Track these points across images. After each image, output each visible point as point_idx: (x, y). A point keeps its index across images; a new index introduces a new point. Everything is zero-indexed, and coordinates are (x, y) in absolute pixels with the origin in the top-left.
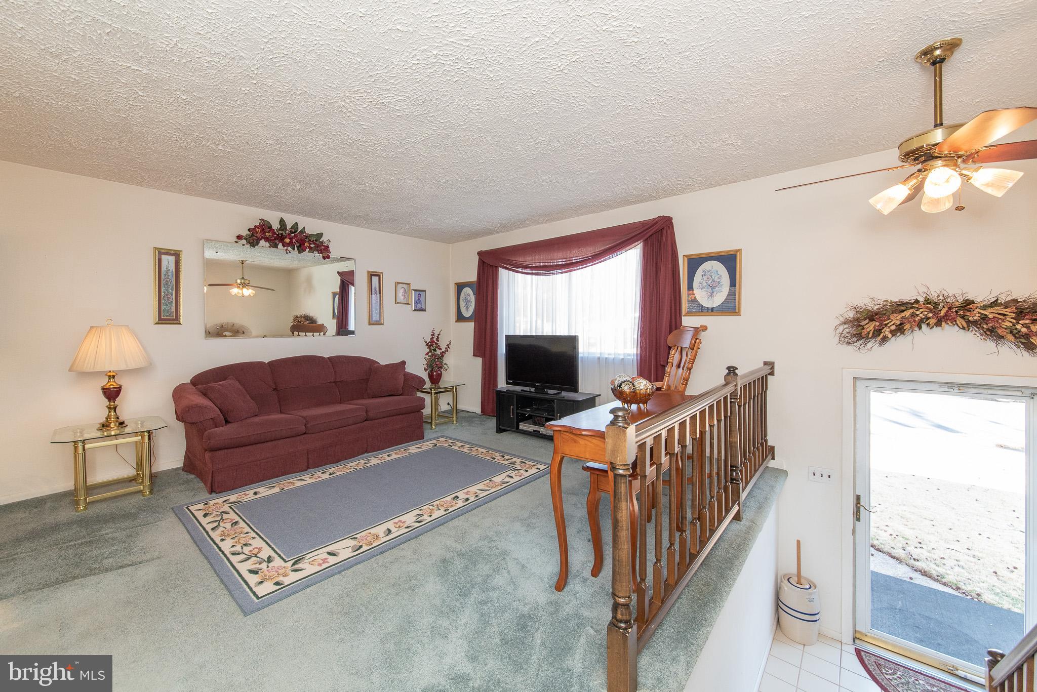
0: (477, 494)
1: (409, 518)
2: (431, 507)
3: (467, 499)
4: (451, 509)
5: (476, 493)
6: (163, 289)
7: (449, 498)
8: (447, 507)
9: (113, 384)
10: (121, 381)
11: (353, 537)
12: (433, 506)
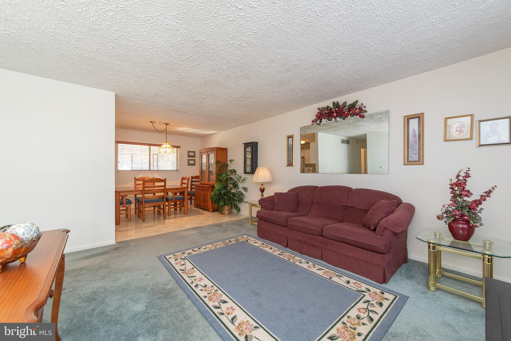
6: (289, 152)
9: (262, 187)
10: (265, 186)
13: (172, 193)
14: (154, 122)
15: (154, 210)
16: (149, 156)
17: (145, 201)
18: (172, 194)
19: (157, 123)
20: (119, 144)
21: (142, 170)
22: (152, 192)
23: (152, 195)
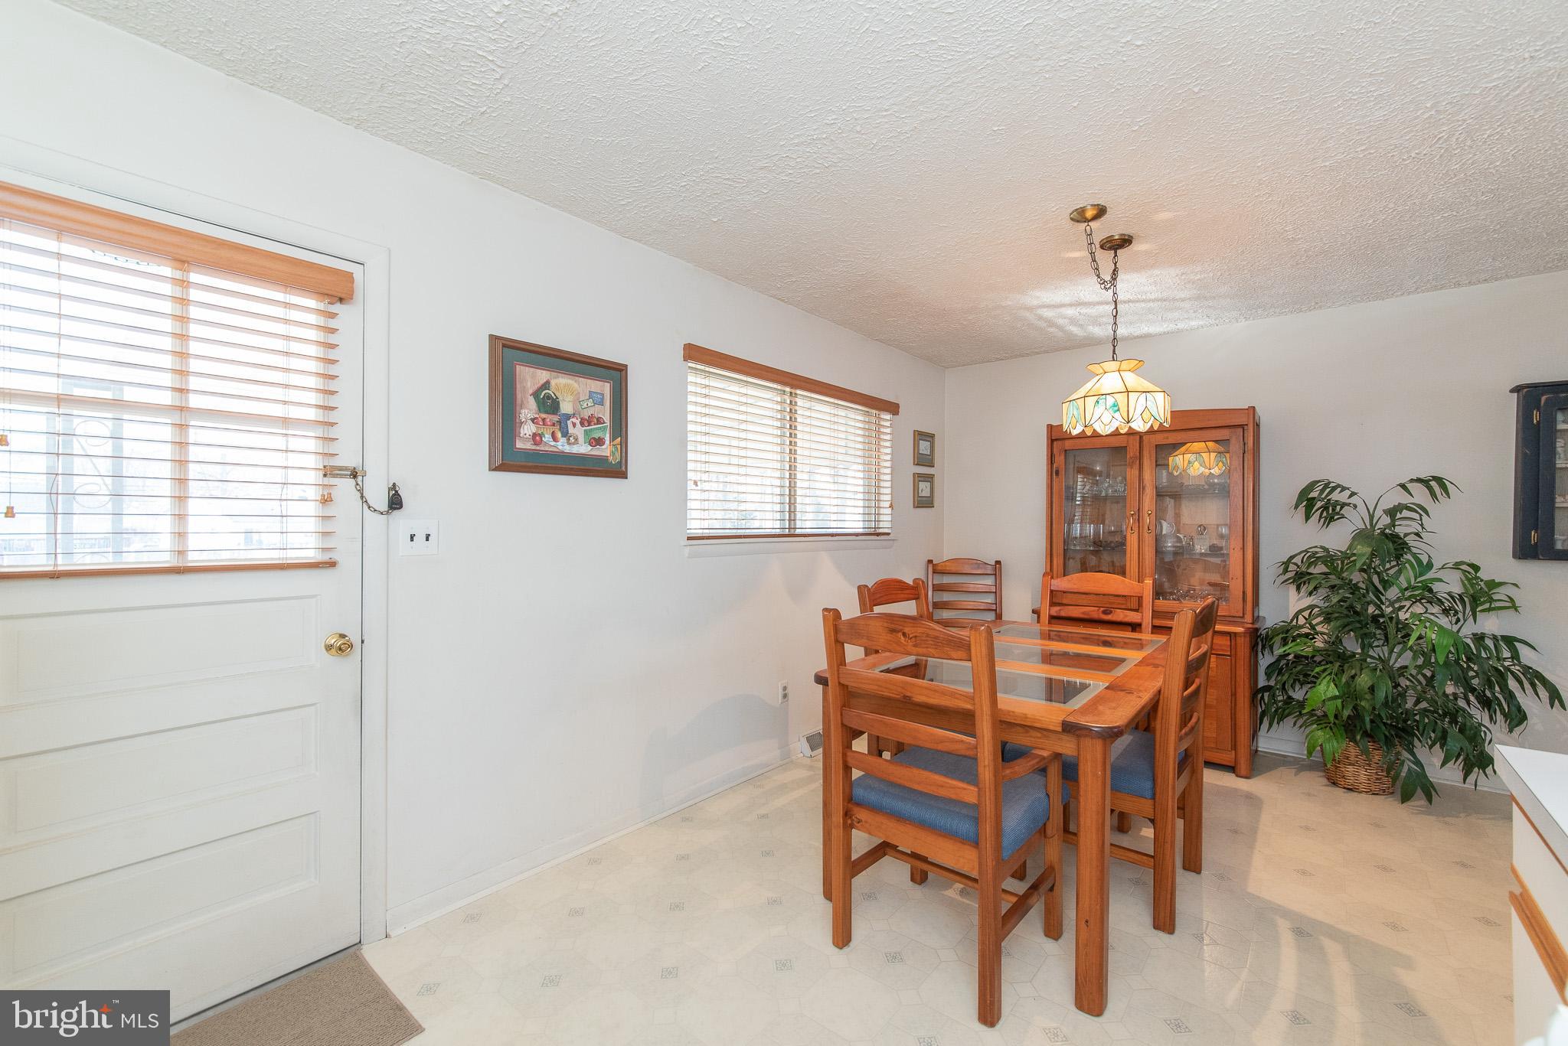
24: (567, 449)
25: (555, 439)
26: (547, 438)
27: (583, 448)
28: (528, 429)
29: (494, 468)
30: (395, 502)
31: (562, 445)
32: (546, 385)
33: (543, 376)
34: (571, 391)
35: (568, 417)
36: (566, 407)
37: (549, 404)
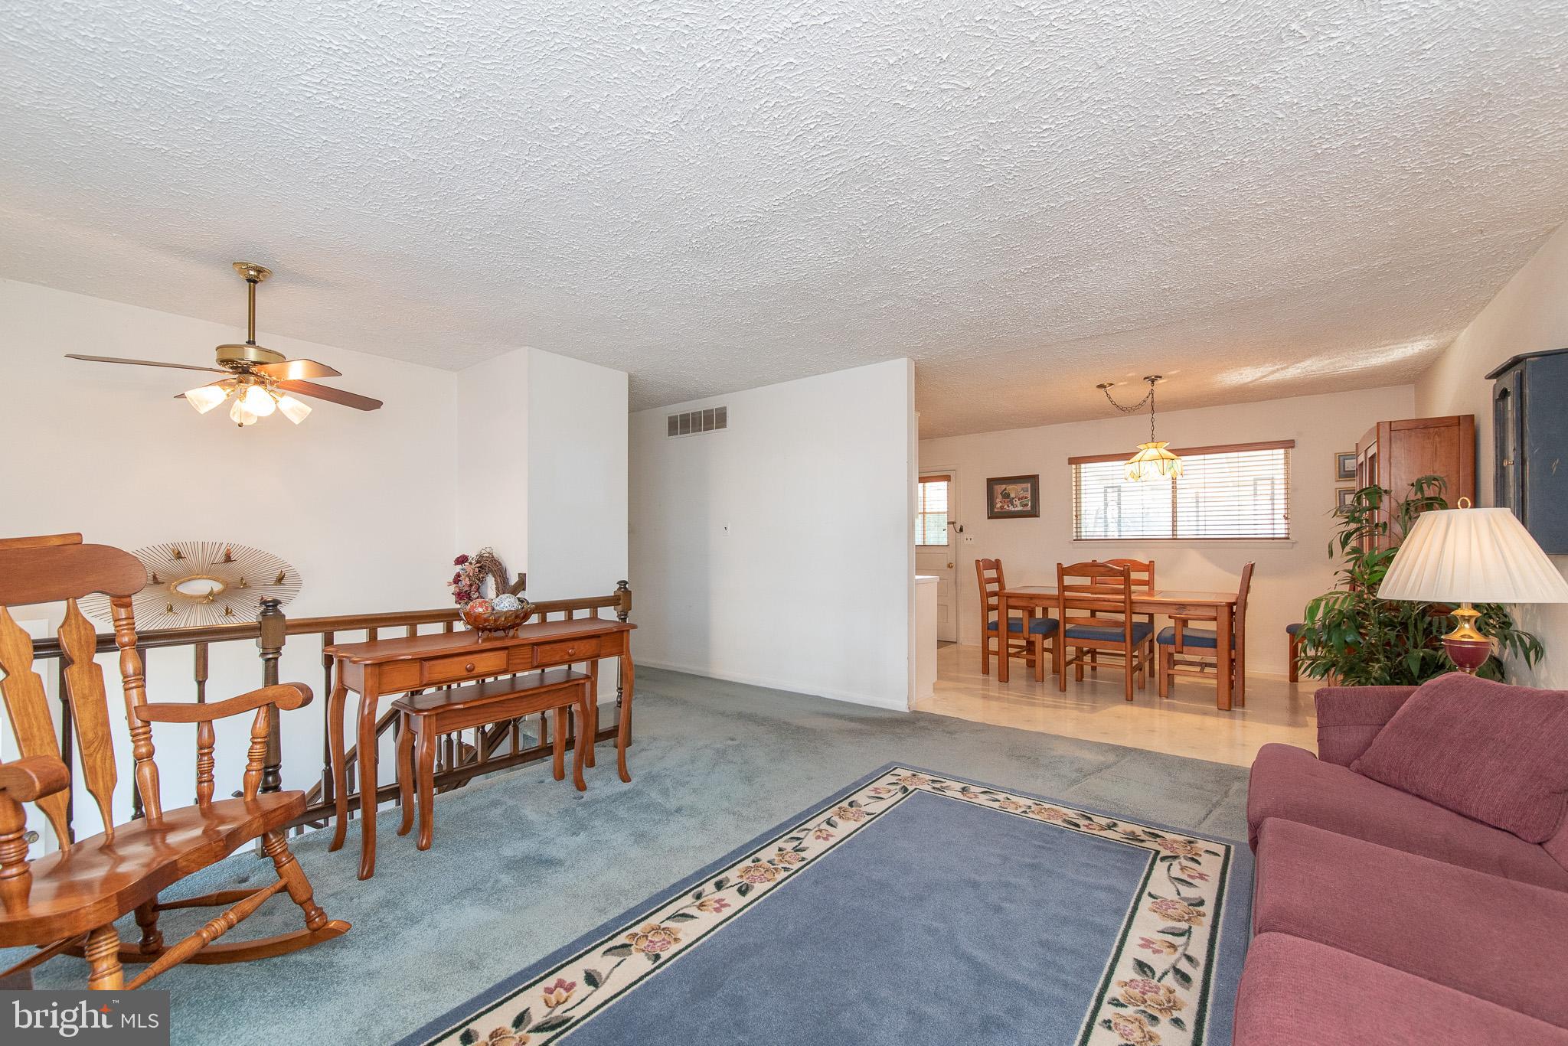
0: (698, 903)
1: (814, 846)
2: (787, 865)
3: (719, 886)
4: (748, 863)
5: (701, 906)
7: (759, 888)
8: (756, 868)
11: (874, 816)
12: (786, 869)
13: (1170, 617)
14: (1111, 384)
15: (1094, 664)
16: (1170, 491)
17: (1065, 631)
18: (1172, 623)
19: (1122, 384)
20: (1083, 466)
21: (1144, 537)
22: (1086, 606)
23: (1087, 613)
24: (1013, 509)
25: (1008, 506)
26: (1006, 507)
27: (1020, 508)
28: (998, 505)
29: (989, 518)
30: (961, 530)
31: (1011, 508)
32: (1005, 489)
33: (1004, 487)
34: (1013, 490)
35: (1013, 498)
36: (1012, 495)
37: (1006, 496)
